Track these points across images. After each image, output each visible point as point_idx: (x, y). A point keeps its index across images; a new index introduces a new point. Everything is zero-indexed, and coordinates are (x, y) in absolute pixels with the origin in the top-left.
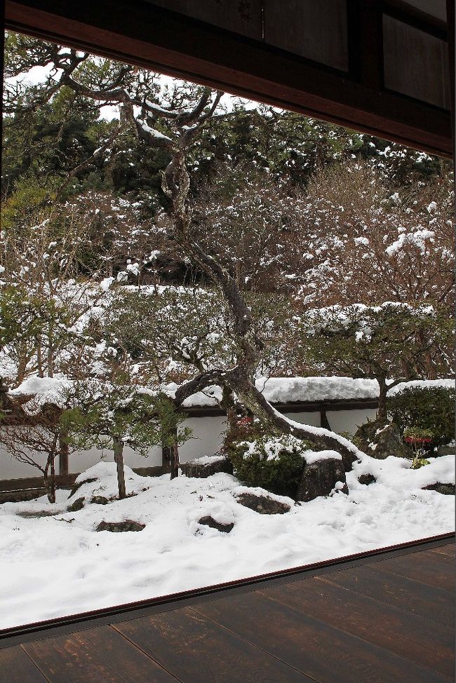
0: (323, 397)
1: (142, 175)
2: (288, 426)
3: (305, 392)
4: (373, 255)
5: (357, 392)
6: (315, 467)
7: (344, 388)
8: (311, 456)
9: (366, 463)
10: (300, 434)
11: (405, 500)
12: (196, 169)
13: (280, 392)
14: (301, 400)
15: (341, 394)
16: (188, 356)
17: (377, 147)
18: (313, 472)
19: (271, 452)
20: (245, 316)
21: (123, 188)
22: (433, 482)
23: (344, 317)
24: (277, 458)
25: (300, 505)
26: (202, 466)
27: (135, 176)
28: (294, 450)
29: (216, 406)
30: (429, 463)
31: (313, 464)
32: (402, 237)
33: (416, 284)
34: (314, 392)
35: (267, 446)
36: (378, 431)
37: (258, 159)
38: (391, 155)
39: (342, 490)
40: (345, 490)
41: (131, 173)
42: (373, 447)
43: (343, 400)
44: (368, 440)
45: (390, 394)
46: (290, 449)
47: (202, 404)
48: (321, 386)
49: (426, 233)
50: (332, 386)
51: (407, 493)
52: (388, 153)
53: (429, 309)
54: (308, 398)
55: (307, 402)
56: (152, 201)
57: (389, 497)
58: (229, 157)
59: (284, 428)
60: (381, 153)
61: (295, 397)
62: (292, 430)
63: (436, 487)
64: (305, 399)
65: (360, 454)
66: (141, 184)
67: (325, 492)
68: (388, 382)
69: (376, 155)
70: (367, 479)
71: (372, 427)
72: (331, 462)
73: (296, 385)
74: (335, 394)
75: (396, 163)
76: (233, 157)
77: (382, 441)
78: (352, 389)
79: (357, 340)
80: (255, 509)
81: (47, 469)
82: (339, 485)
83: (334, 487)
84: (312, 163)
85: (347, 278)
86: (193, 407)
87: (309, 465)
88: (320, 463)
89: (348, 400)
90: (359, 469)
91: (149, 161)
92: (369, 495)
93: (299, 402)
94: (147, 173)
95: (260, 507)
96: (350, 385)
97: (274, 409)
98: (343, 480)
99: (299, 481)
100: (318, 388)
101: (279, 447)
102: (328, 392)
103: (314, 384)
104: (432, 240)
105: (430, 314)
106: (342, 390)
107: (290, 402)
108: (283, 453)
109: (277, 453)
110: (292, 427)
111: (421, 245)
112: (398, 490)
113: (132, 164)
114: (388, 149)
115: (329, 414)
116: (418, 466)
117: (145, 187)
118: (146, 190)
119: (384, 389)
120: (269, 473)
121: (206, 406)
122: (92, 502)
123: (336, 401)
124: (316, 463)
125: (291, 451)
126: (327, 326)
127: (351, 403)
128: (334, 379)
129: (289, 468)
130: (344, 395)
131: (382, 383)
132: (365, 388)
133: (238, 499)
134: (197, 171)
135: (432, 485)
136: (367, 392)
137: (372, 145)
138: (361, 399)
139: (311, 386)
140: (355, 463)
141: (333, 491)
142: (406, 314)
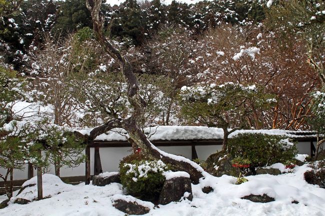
0: (193, 137)
1: (125, 30)
2: (159, 154)
3: (183, 134)
4: (227, 62)
5: (213, 135)
6: (171, 182)
7: (206, 133)
8: (170, 175)
9: (208, 179)
10: (166, 160)
11: (228, 206)
12: (151, 27)
13: (167, 134)
14: (180, 139)
15: (203, 136)
16: (109, 111)
17: (239, 20)
18: (169, 185)
19: (142, 172)
20: (134, 85)
21: (116, 36)
22: (248, 194)
23: (202, 90)
24: (146, 176)
25: (158, 207)
26: (103, 178)
27: (122, 30)
28: (158, 170)
29: (127, 141)
30: (247, 181)
31: (170, 180)
32: (242, 51)
33: (250, 78)
34: (188, 134)
35: (140, 168)
36: (220, 159)
37: (181, 23)
38: (245, 24)
39: (188, 198)
40: (190, 198)
41: (120, 29)
42: (217, 168)
43: (205, 139)
44: (214, 164)
45: (230, 136)
46: (155, 170)
47: (118, 139)
48: (192, 131)
49: (255, 49)
50: (199, 131)
51: (230, 202)
52: (244, 23)
53: (253, 87)
54: (184, 138)
55: (183, 140)
56: (129, 42)
57: (218, 204)
58: (168, 22)
59: (157, 155)
60: (241, 23)
61: (176, 137)
62: (161, 157)
63: (250, 197)
64: (182, 138)
65: (204, 173)
66: (125, 34)
67: (177, 199)
68: (229, 130)
69: (238, 23)
70: (208, 190)
71: (217, 156)
72: (182, 179)
73: (177, 130)
74: (200, 136)
75: (248, 27)
76: (169, 22)
77: (222, 165)
78: (210, 134)
79: (208, 103)
80: (124, 211)
81: (6, 177)
82: (187, 194)
83: (183, 196)
84: (207, 26)
85: (217, 77)
86: (112, 141)
87: (167, 181)
88: (175, 180)
89: (208, 140)
90: (203, 183)
91: (128, 23)
92: (205, 202)
93: (178, 140)
94: (127, 29)
95: (128, 209)
96: (210, 131)
97: (151, 144)
98: (190, 190)
99: (160, 191)
100: (190, 133)
101: (148, 168)
102: (196, 135)
103: (188, 130)
104: (259, 53)
105: (254, 90)
106: (204, 134)
107: (172, 140)
108: (150, 172)
109: (146, 172)
110: (162, 155)
111: (253, 55)
112: (225, 199)
113: (120, 24)
114: (244, 21)
115: (197, 147)
116: (240, 183)
117: (127, 35)
118: (127, 37)
119: (227, 134)
120: (140, 185)
121: (121, 141)
122: (15, 203)
123: (201, 140)
124: (172, 179)
125: (156, 171)
126: (192, 95)
127: (209, 141)
128: (201, 127)
129: (153, 182)
130: (205, 137)
131: (225, 130)
132: (218, 133)
133: (114, 203)
134: (152, 28)
135: (247, 196)
136: (219, 136)
137: (236, 19)
138: (215, 140)
139: (186, 131)
140: (201, 179)
141: (182, 198)
142: (239, 89)
